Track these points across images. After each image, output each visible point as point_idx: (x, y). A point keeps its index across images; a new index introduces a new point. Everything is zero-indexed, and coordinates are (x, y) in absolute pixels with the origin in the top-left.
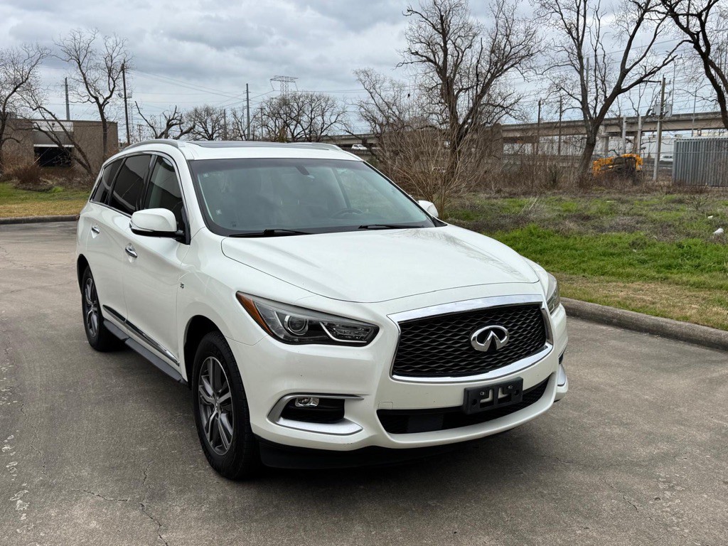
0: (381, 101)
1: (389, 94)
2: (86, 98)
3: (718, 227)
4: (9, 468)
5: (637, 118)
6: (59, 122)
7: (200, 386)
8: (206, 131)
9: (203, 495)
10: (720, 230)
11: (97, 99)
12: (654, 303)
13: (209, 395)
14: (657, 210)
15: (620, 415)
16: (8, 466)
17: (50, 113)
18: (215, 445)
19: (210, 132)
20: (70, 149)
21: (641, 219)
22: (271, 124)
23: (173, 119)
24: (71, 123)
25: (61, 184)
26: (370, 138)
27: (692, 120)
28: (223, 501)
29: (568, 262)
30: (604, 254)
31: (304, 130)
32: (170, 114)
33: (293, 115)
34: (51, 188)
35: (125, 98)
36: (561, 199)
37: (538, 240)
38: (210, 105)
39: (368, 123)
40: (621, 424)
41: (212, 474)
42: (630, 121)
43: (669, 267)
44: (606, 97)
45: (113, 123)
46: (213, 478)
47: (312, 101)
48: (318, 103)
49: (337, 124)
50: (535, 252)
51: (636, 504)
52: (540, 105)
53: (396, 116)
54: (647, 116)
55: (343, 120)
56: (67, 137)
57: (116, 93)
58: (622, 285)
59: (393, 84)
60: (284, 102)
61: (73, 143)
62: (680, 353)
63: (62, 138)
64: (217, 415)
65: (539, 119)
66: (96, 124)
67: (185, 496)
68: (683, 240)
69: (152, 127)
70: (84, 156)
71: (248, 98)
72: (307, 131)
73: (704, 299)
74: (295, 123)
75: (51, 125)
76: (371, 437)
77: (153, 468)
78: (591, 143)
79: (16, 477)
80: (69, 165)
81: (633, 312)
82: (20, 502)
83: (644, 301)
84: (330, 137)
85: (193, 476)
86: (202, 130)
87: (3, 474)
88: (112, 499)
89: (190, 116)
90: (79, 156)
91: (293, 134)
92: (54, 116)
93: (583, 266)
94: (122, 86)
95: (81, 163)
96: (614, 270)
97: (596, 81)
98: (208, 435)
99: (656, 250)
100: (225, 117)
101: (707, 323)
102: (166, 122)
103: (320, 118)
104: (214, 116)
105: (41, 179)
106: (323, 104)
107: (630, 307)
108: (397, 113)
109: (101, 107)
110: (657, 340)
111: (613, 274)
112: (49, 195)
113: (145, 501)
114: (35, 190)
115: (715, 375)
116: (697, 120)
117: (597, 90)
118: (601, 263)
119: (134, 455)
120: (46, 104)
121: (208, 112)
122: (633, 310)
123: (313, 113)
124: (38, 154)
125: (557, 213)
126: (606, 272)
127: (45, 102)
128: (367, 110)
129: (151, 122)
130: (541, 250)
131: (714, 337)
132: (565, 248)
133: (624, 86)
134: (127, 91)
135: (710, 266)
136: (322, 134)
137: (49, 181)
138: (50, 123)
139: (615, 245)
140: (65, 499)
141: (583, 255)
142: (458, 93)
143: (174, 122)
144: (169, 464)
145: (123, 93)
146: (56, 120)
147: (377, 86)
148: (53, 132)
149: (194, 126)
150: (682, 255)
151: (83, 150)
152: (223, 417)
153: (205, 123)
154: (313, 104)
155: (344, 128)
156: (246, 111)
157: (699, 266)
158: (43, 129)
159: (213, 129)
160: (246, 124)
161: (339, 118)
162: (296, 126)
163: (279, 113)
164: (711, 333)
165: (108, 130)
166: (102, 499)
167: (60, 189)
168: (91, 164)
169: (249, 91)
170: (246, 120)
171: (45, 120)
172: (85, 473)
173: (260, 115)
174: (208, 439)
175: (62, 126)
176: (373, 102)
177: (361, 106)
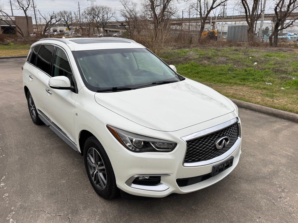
0: (128, 9)
1: (131, 7)
2: (19, 8)
3: (255, 62)
4: (5, 197)
5: (215, 17)
6: (9, 16)
7: (88, 158)
8: (65, 20)
9: (95, 210)
10: (256, 63)
11: (23, 8)
12: (244, 96)
13: (93, 163)
14: (231, 54)
15: (249, 151)
16: (4, 197)
17: (5, 13)
18: (97, 183)
19: (66, 20)
20: (15, 27)
21: (228, 58)
22: (88, 17)
23: (53, 16)
24: (14, 17)
25: (12, 42)
26: (124, 23)
27: (232, 18)
28: (104, 213)
29: (208, 77)
30: (220, 74)
31: (100, 20)
32: (51, 14)
33: (96, 14)
34: (9, 43)
35: (34, 8)
36: (197, 50)
37: (195, 68)
38: (66, 10)
39: (124, 18)
40: (251, 156)
41: (96, 196)
42: (213, 18)
43: (244, 79)
44: (208, 10)
45: (30, 17)
46: (98, 199)
47: (103, 9)
48: (105, 10)
49: (112, 18)
50: (195, 73)
51: (273, 201)
52: (183, 12)
53: (134, 15)
54: (218, 17)
55: (115, 16)
56: (13, 23)
57: (30, 6)
58: (230, 87)
59: (133, 4)
60: (93, 9)
61: (16, 25)
62: (259, 118)
63: (11, 23)
64: (97, 172)
65: (182, 17)
66: (24, 18)
67: (87, 211)
68: (245, 68)
69: (45, 19)
70: (20, 30)
71: (79, 7)
72: (102, 20)
73: (261, 94)
74: (97, 17)
75: (6, 18)
76: (174, 191)
77: (70, 193)
78: (203, 27)
79: (8, 203)
80: (15, 33)
81: (238, 100)
82: (11, 220)
83: (241, 95)
84: (110, 22)
85: (88, 197)
86: (63, 20)
87: (2, 201)
88: (54, 215)
89: (58, 14)
90: (19, 30)
91: (96, 21)
92: (7, 14)
93: (214, 79)
94: (32, 3)
95: (19, 33)
96: (225, 81)
97: (205, 5)
98: (93, 178)
99: (238, 72)
100: (71, 14)
101: (266, 105)
102: (50, 17)
103: (106, 15)
104: (67, 14)
105: (4, 40)
106: (107, 10)
107: (236, 98)
108: (134, 14)
109: (25, 11)
110: (248, 112)
111: (225, 83)
112: (8, 46)
113: (69, 215)
114: (3, 44)
115: (275, 128)
116: (234, 18)
117: (205, 8)
118: (220, 78)
119: (60, 185)
120: (3, 10)
121: (65, 13)
122: (238, 99)
123: (104, 13)
124: (3, 29)
125: (198, 56)
126: (222, 82)
127: (3, 9)
128: (124, 13)
129: (44, 17)
130: (197, 72)
131: (270, 111)
132: (206, 71)
133: (214, 7)
134: (34, 5)
135: (259, 79)
136: (107, 21)
137: (8, 40)
138: (6, 17)
139: (223, 70)
140: (32, 217)
141: (212, 75)
142: (155, 7)
143: (53, 17)
144: (77, 190)
145: (33, 6)
146: (8, 16)
147: (127, 4)
148: (7, 21)
149: (61, 19)
150: (247, 74)
151: (20, 28)
152: (101, 174)
153: (64, 17)
154: (103, 10)
155: (115, 19)
156: (79, 12)
157: (254, 79)
158: (3, 19)
159: (67, 19)
160: (79, 17)
161: (113, 15)
162: (98, 18)
163: (91, 13)
164: (269, 110)
165: (28, 20)
166: (50, 215)
167: (12, 44)
168: (23, 33)
169: (79, 4)
170: (79, 16)
171: (3, 16)
172: (40, 199)
173: (84, 14)
174: (94, 180)
175: (11, 18)
176: (126, 10)
177: (121, 11)
